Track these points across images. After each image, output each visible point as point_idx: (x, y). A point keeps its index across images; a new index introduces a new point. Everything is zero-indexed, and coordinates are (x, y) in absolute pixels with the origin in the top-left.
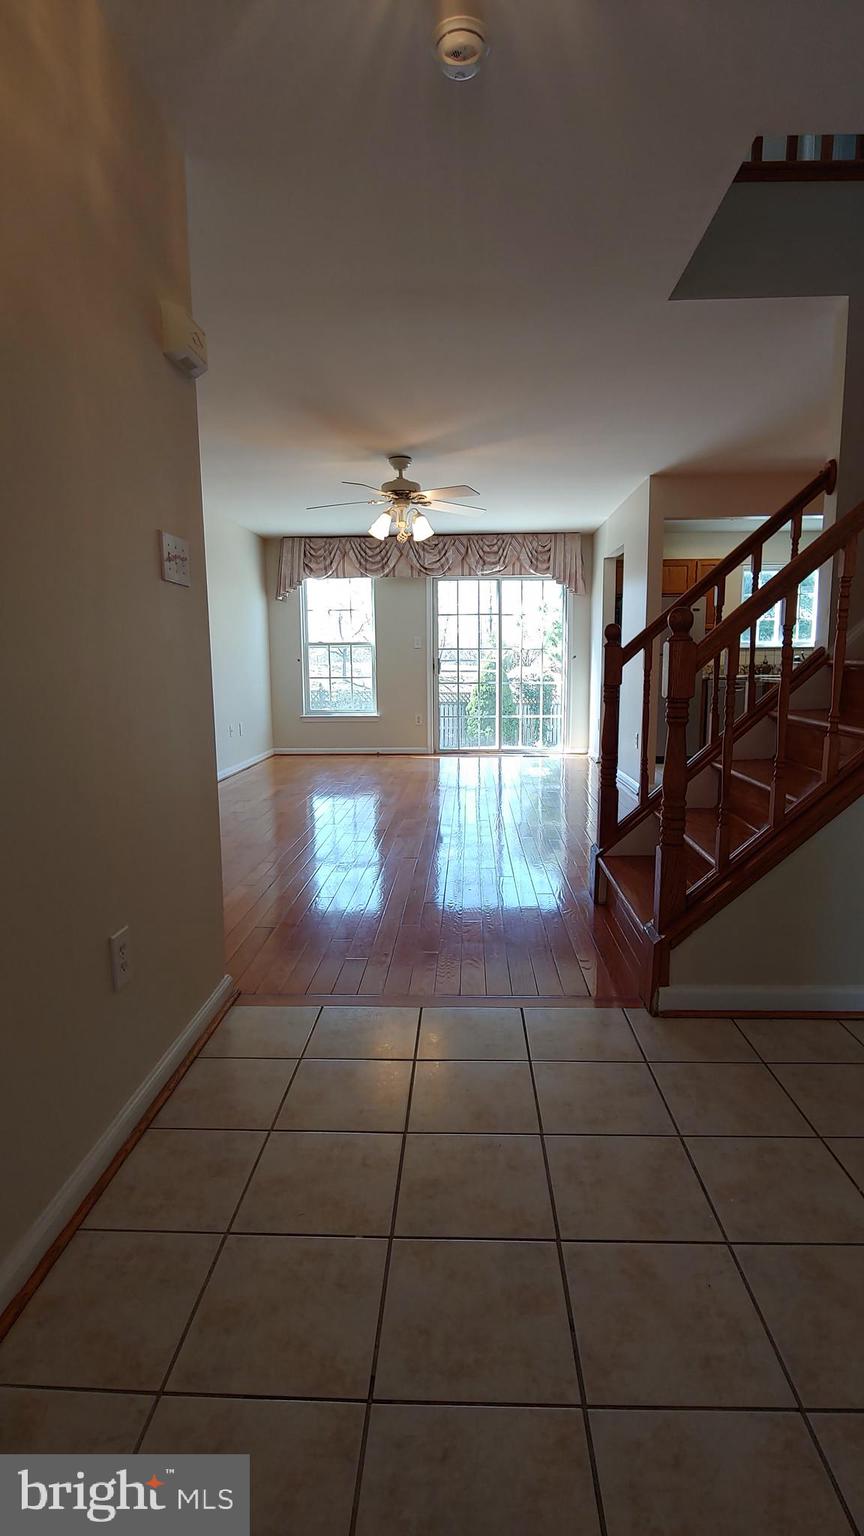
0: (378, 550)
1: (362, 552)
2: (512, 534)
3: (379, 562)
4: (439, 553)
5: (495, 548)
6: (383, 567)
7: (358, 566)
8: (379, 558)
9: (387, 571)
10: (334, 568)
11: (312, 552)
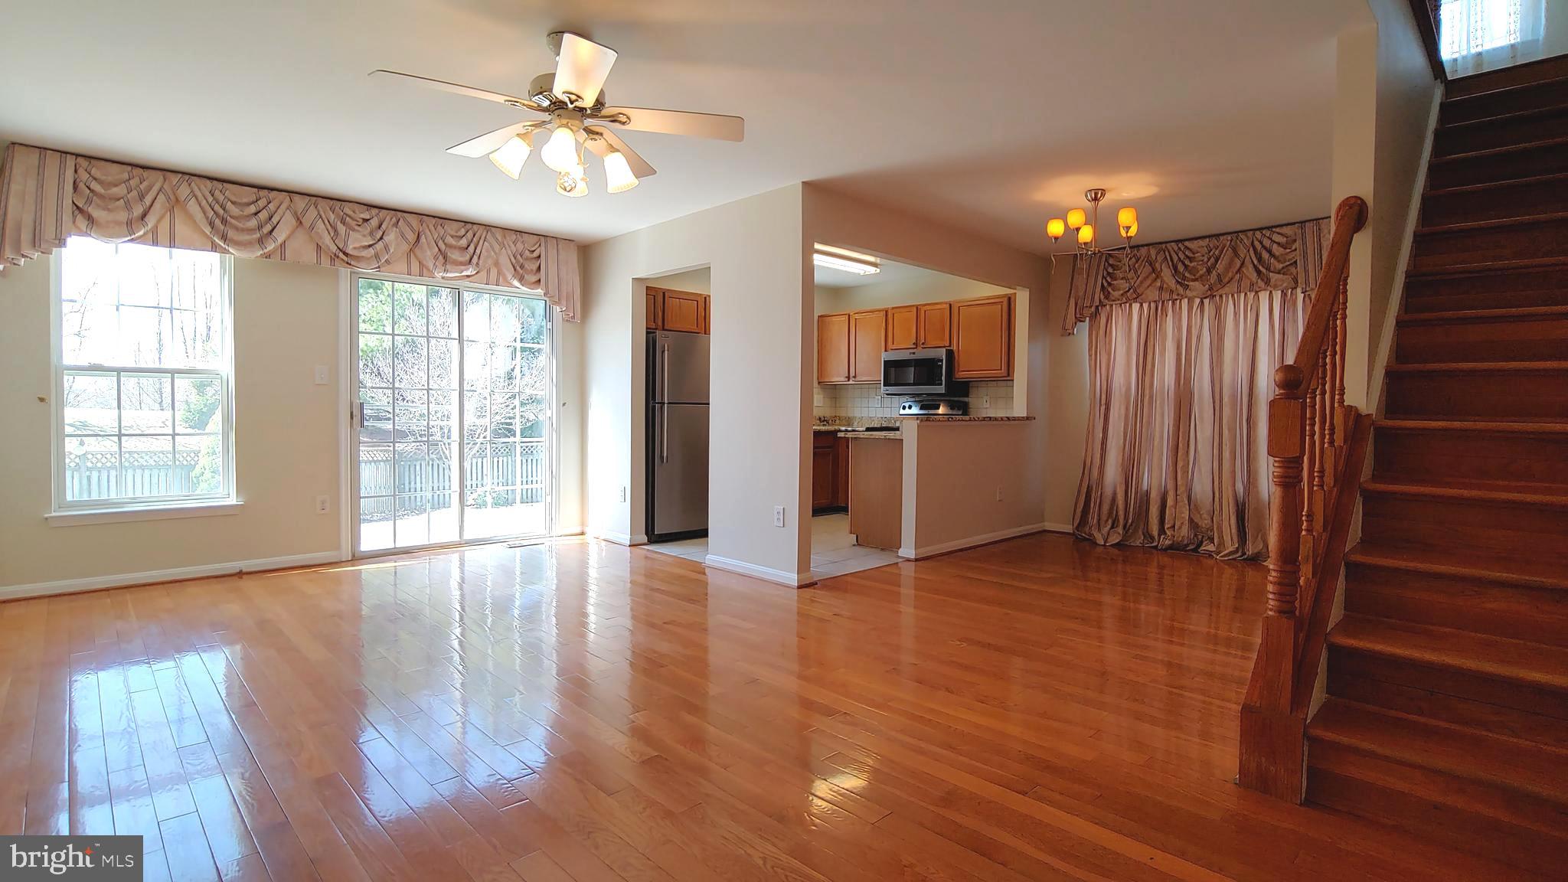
0: (253, 209)
1: (217, 207)
2: (488, 227)
3: (250, 231)
4: (371, 234)
5: (464, 242)
6: (261, 241)
7: (208, 230)
8: (253, 223)
9: (271, 247)
10: (150, 226)
11: (95, 186)
